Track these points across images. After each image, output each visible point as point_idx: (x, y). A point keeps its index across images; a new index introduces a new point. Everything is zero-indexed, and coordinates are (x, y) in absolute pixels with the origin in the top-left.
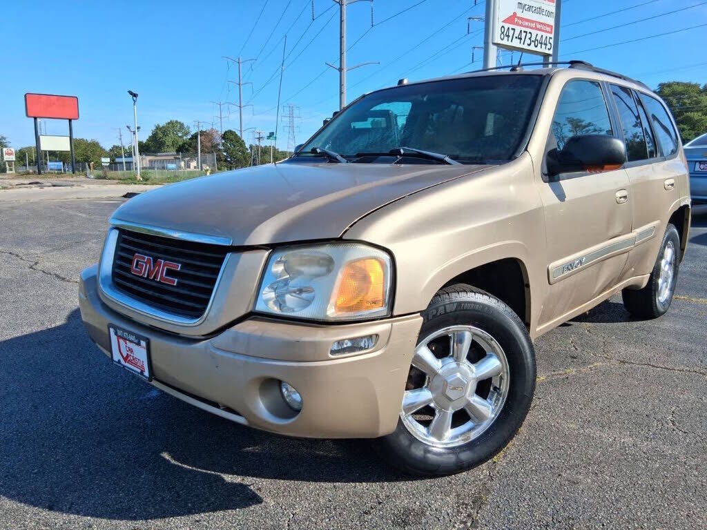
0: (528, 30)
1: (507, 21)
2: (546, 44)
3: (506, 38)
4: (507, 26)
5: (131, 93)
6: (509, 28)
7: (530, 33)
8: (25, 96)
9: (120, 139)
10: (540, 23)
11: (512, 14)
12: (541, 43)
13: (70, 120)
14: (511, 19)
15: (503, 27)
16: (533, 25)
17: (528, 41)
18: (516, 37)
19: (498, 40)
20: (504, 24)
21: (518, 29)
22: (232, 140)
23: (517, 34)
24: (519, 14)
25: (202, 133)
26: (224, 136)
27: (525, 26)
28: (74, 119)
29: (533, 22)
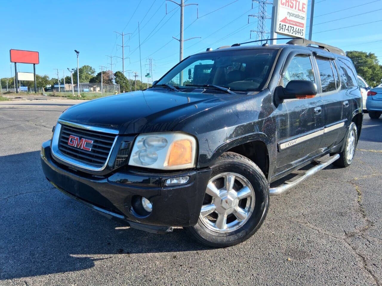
0: (292, 26)
1: (282, 21)
2: (300, 33)
3: (281, 30)
4: (282, 23)
5: (76, 51)
6: (283, 25)
7: (293, 27)
8: (10, 51)
9: (58, 75)
10: (298, 22)
11: (285, 18)
12: (298, 33)
13: (34, 64)
14: (284, 20)
15: (280, 24)
16: (294, 23)
17: (292, 32)
18: (286, 30)
19: (278, 31)
20: (281, 23)
21: (287, 25)
22: (120, 77)
23: (287, 28)
24: (289, 18)
25: (104, 73)
26: (116, 74)
27: (291, 24)
28: (37, 64)
29: (294, 22)
